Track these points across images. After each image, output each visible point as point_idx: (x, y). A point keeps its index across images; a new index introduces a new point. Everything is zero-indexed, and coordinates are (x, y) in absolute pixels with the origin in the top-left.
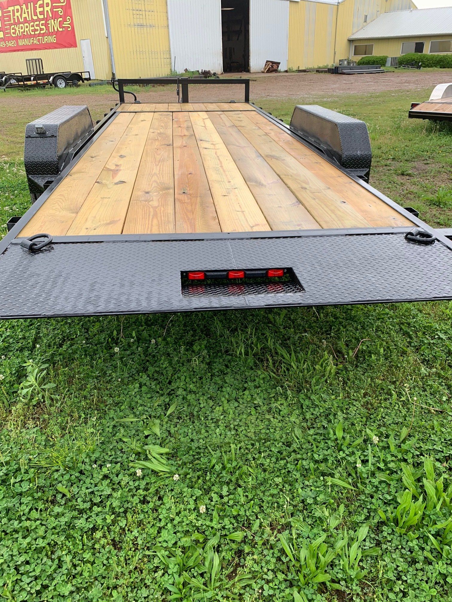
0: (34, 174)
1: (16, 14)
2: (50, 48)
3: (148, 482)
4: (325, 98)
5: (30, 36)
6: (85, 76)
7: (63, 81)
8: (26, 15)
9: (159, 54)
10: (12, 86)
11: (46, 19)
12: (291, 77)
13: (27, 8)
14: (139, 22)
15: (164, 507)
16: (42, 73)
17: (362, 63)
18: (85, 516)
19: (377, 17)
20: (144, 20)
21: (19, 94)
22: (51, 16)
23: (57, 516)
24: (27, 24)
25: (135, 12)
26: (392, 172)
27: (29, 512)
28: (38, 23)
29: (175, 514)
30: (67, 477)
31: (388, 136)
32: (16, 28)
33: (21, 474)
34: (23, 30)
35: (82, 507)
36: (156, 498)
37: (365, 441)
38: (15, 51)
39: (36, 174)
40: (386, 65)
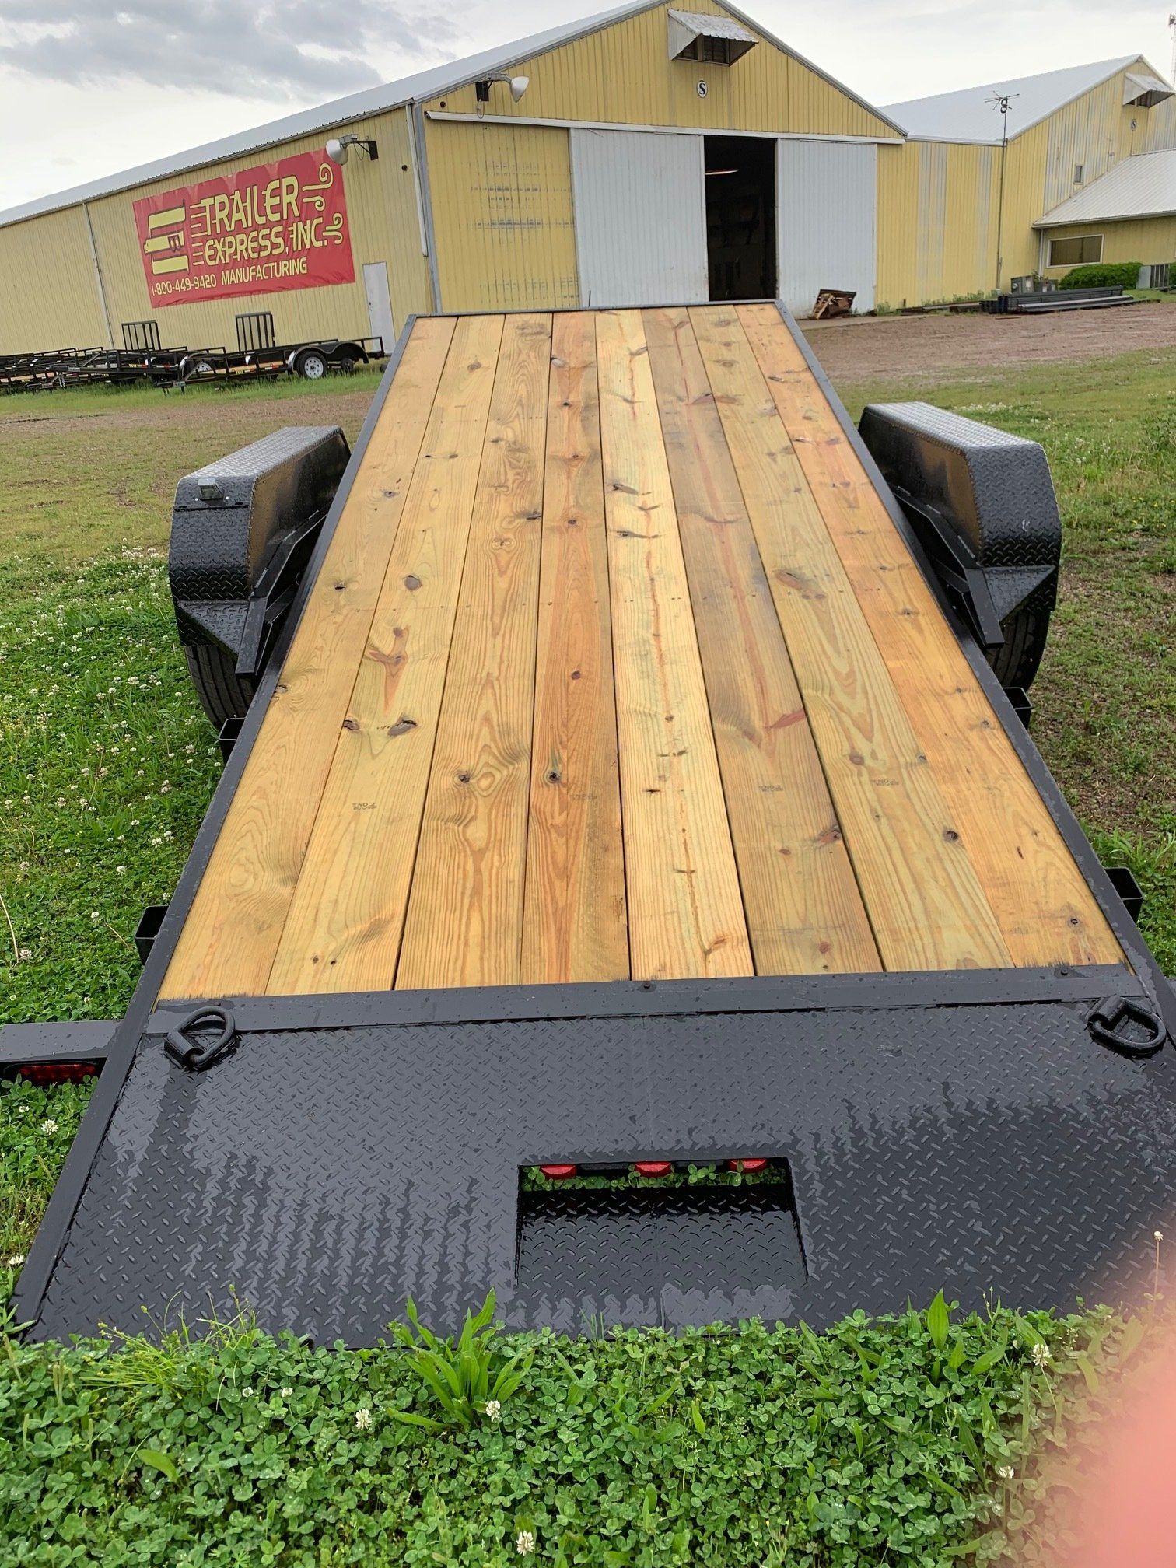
0: (191, 600)
1: (219, 215)
2: (293, 288)
3: (389, 1445)
4: (970, 375)
5: (249, 262)
6: (371, 347)
7: (319, 362)
8: (241, 216)
9: (550, 289)
10: (200, 380)
11: (286, 223)
12: (883, 327)
13: (244, 200)
14: (502, 216)
15: (423, 1527)
16: (271, 345)
17: (1070, 285)
18: (207, 1540)
19: (1109, 168)
20: (516, 211)
21: (216, 396)
22: (297, 214)
23: (135, 1534)
24: (243, 236)
25: (493, 194)
26: (1139, 565)
27: (62, 1518)
28: (267, 231)
29: (449, 1551)
30: (176, 1419)
31: (1132, 470)
32: (217, 245)
33: (56, 1405)
34: (232, 250)
35: (200, 1512)
36: (406, 1496)
37: (1014, 1355)
38: (212, 298)
39: (197, 599)
40: (1139, 286)
